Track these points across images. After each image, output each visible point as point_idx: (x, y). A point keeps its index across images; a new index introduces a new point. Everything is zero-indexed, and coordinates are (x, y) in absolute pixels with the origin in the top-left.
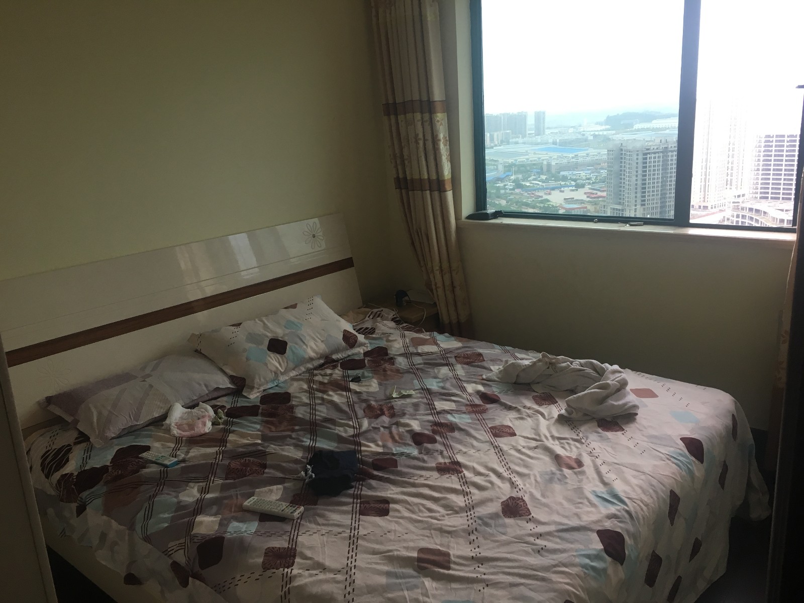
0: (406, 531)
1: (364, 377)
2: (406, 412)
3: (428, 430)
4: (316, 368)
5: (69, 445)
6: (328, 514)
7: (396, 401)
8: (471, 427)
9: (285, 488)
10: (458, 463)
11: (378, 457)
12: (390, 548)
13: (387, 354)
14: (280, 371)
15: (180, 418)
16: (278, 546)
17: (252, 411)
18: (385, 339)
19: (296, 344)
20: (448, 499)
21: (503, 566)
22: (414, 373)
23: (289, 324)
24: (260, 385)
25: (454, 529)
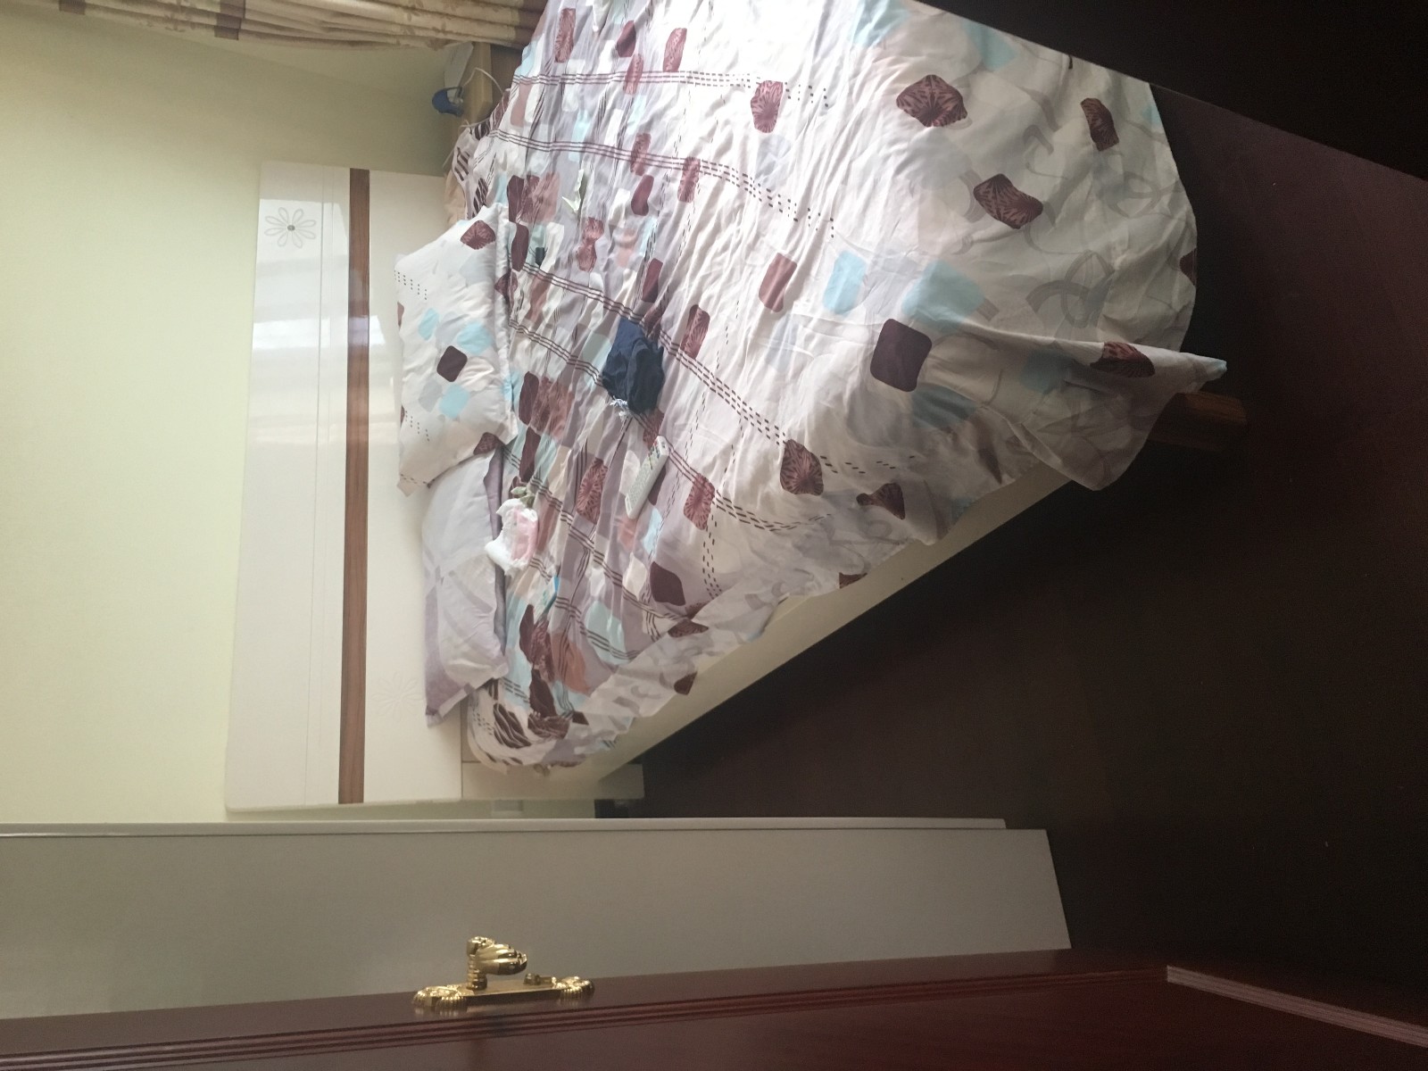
0: (735, 302)
1: (540, 241)
2: (601, 203)
3: (635, 181)
4: (508, 311)
5: (495, 706)
6: (677, 405)
7: (585, 209)
8: (653, 103)
9: (633, 448)
10: (689, 160)
11: (642, 285)
12: (743, 339)
13: (521, 181)
14: (491, 373)
15: (507, 549)
16: (687, 496)
17: (532, 440)
18: (500, 171)
19: (459, 330)
20: (721, 210)
21: (821, 180)
22: (560, 150)
23: (424, 330)
24: (503, 413)
25: (756, 225)
